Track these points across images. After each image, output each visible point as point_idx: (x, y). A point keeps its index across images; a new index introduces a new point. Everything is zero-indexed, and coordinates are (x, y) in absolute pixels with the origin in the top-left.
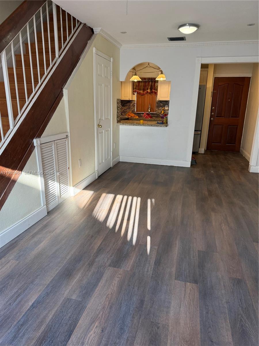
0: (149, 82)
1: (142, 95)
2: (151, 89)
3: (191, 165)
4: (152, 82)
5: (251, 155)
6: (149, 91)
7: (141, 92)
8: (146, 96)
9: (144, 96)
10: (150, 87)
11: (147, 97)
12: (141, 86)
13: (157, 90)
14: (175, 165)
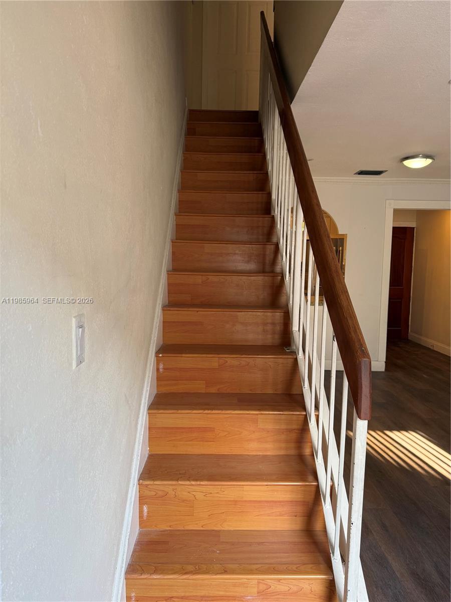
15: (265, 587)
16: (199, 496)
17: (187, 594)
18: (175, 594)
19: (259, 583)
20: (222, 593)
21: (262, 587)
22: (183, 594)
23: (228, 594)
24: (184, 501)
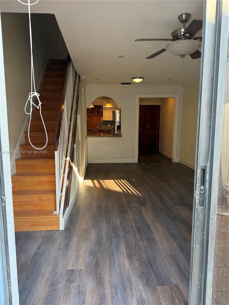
0: (96, 108)
1: (90, 117)
2: (98, 113)
3: (138, 161)
4: (98, 108)
5: (172, 154)
6: (96, 114)
7: (90, 115)
8: (94, 117)
9: (92, 118)
10: (96, 111)
11: (95, 119)
12: (90, 111)
13: (102, 114)
14: (128, 163)
15: (40, 198)
16: (27, 180)
17: (20, 201)
18: (17, 201)
19: (38, 197)
20: (29, 200)
21: (39, 198)
22: (18, 201)
23: (30, 200)
24: (23, 182)
